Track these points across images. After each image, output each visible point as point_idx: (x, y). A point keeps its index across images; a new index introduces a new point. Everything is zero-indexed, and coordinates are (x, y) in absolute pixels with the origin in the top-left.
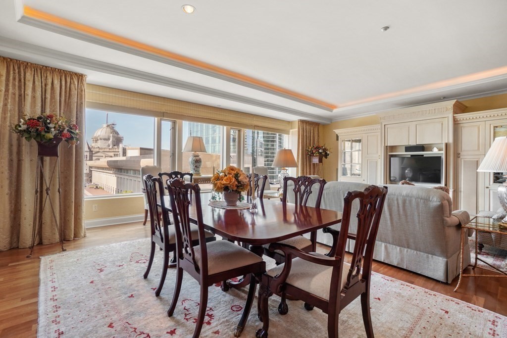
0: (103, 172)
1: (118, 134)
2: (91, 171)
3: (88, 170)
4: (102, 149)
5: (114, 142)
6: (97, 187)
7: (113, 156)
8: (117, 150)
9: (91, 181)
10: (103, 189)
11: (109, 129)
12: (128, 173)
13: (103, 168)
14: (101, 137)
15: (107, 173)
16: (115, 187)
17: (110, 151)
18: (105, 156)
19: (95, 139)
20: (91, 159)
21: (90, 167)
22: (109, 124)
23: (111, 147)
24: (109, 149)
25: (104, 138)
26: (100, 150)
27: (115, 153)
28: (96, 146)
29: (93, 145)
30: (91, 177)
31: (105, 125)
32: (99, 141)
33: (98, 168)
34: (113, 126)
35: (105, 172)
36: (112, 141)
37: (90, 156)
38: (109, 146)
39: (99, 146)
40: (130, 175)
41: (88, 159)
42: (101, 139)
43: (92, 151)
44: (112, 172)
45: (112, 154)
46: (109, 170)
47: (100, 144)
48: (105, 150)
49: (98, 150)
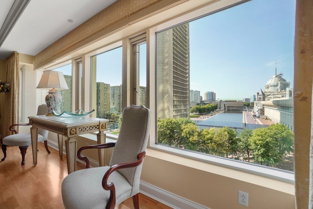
0: (271, 109)
1: (285, 81)
2: (264, 108)
3: (262, 107)
4: (272, 93)
5: (282, 87)
6: (267, 119)
7: (281, 97)
8: (284, 93)
9: (264, 114)
10: (271, 120)
11: (277, 79)
12: (288, 110)
13: (271, 106)
14: (272, 85)
15: (273, 109)
16: (279, 120)
17: (278, 93)
18: (274, 98)
19: (267, 87)
20: (264, 100)
21: (263, 105)
22: (277, 74)
23: (279, 91)
24: (278, 92)
25: (273, 85)
26: (270, 94)
27: (282, 95)
28: (267, 91)
29: (266, 90)
30: (264, 112)
31: (274, 76)
32: (270, 88)
33: (268, 106)
34: (280, 75)
35: (272, 109)
36: (280, 86)
37: (263, 98)
38: (278, 90)
39: (270, 91)
40: (290, 111)
41: (262, 100)
42: (271, 86)
43: (265, 95)
44: (277, 109)
45: (280, 96)
46: (275, 108)
47: (271, 89)
48: (275, 93)
49: (269, 94)
